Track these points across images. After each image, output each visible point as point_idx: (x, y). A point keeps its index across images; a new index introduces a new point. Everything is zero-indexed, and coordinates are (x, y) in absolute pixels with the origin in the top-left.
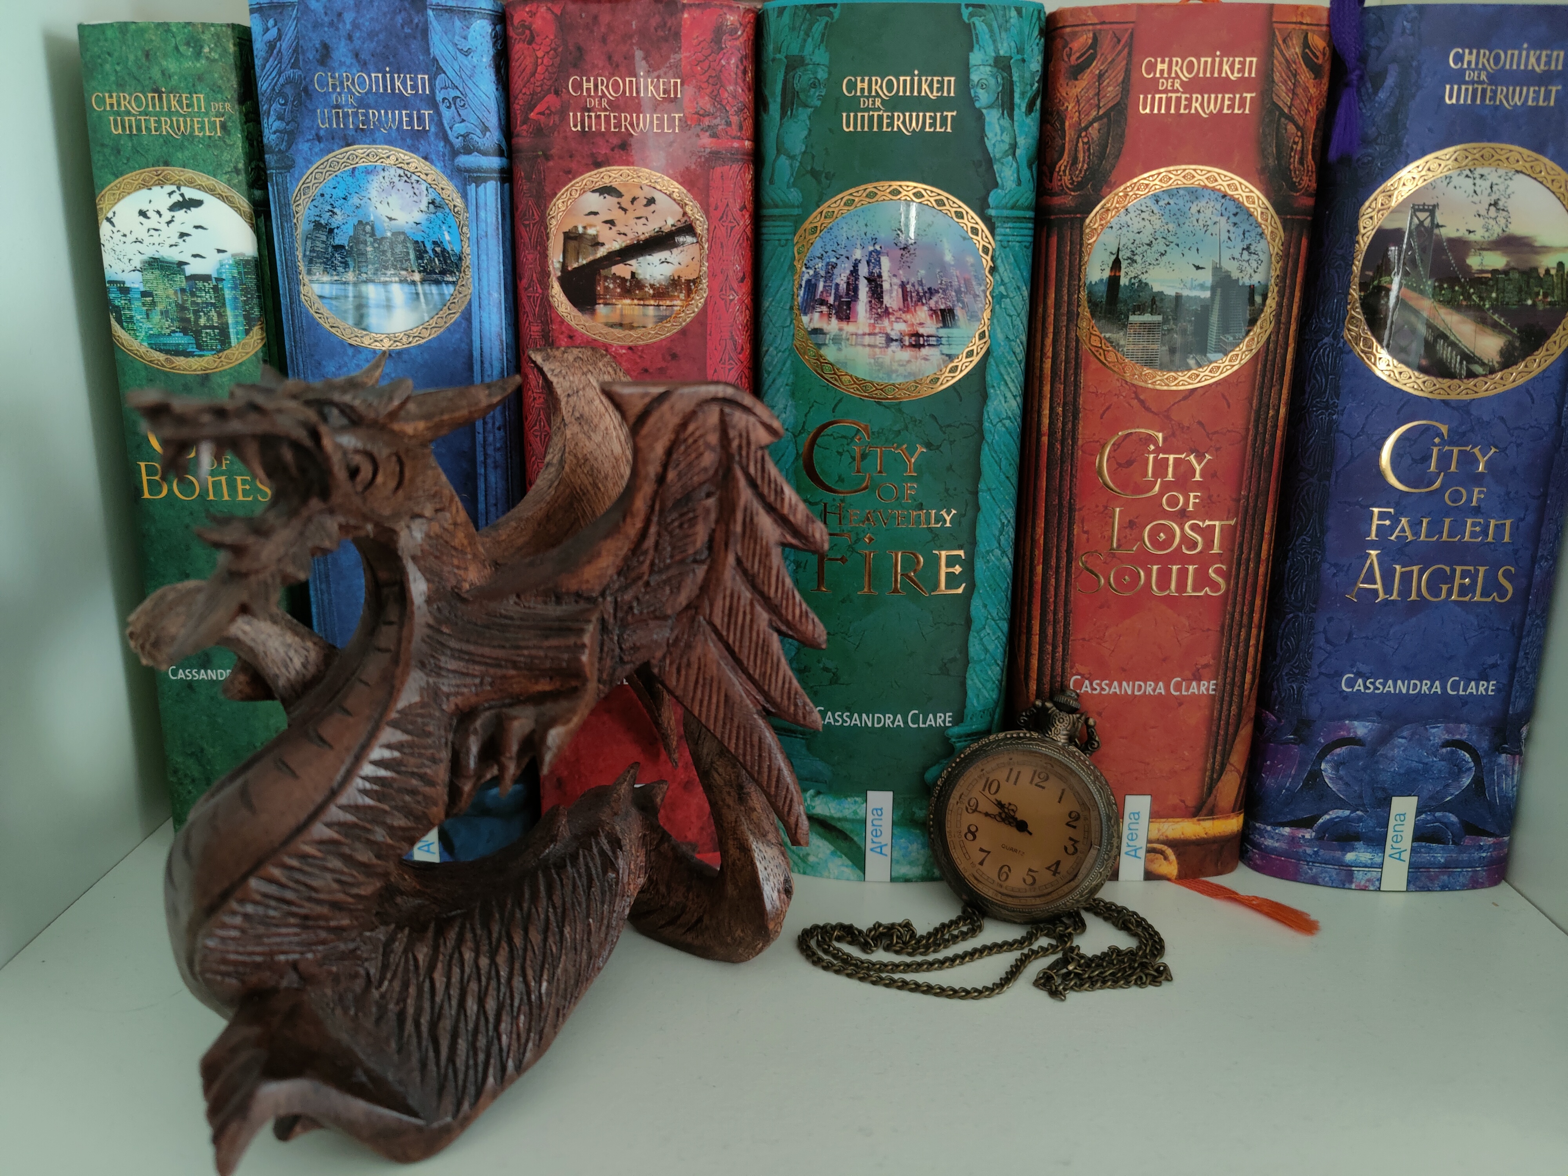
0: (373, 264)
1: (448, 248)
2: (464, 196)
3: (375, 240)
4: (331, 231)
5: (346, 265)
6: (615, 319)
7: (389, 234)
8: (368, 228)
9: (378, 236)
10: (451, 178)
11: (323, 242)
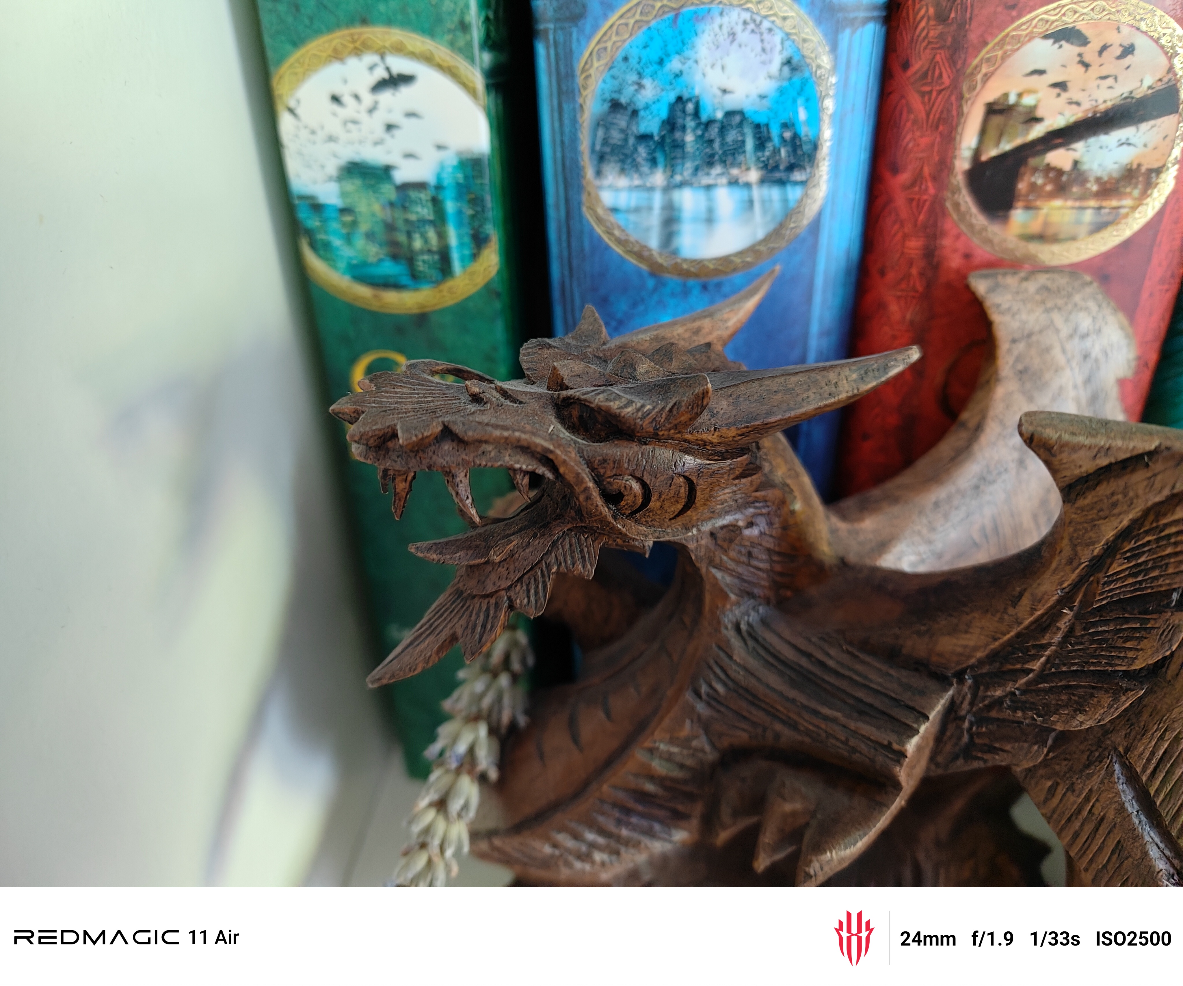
0: (693, 160)
1: (803, 131)
2: (834, 48)
3: (699, 125)
4: (635, 113)
5: (653, 162)
6: (1035, 227)
7: (719, 115)
8: (690, 107)
9: (704, 117)
10: (819, 21)
11: (622, 131)
